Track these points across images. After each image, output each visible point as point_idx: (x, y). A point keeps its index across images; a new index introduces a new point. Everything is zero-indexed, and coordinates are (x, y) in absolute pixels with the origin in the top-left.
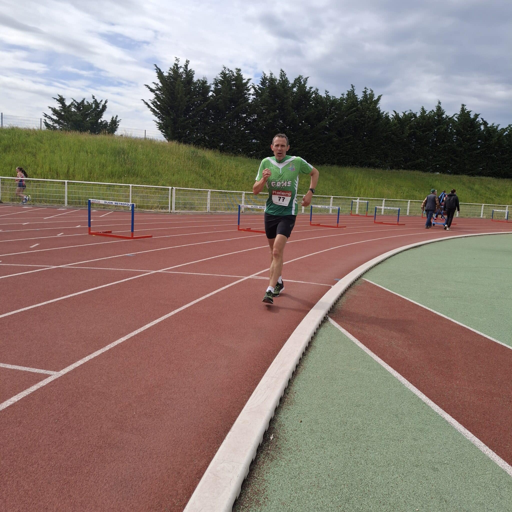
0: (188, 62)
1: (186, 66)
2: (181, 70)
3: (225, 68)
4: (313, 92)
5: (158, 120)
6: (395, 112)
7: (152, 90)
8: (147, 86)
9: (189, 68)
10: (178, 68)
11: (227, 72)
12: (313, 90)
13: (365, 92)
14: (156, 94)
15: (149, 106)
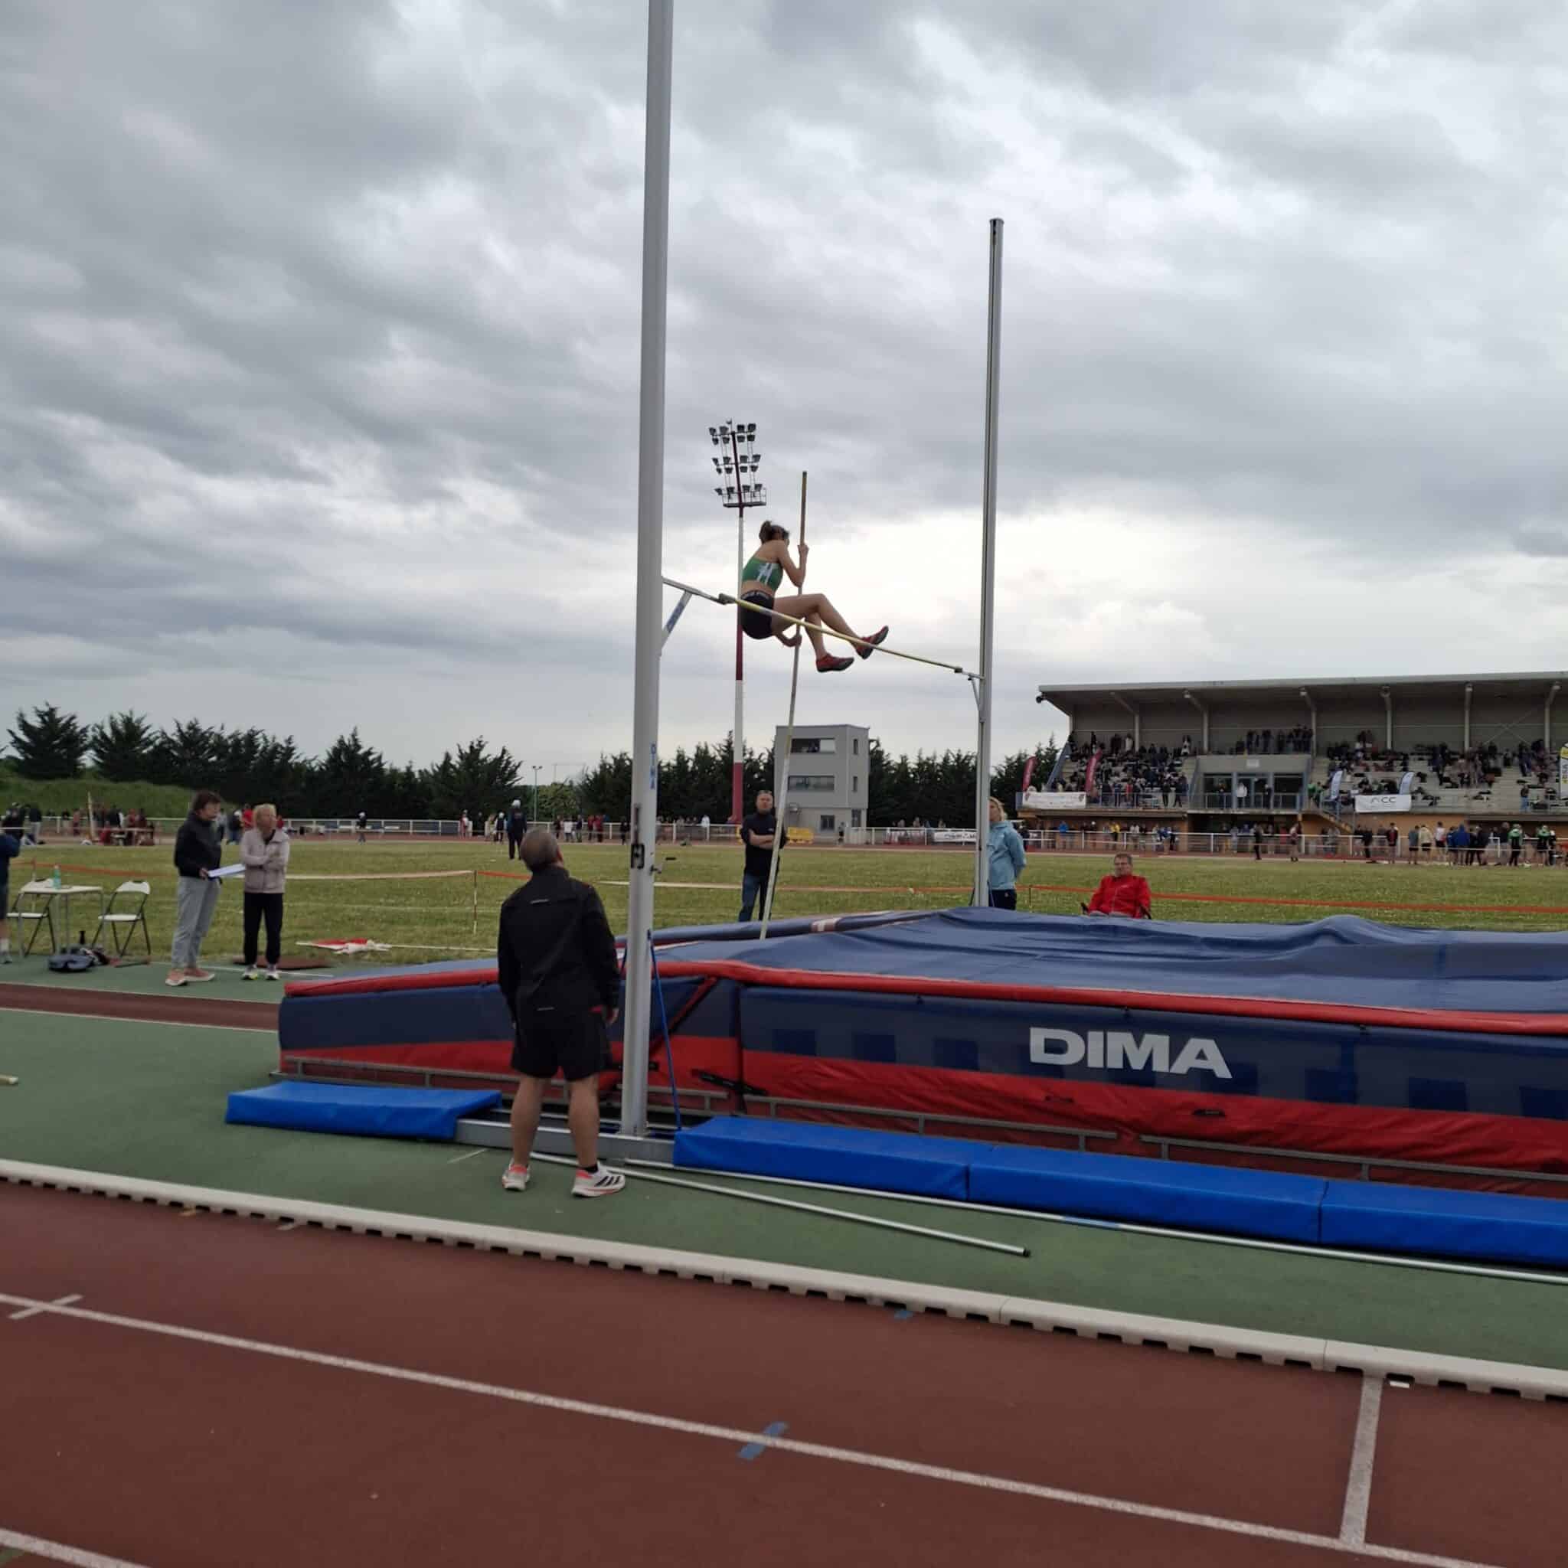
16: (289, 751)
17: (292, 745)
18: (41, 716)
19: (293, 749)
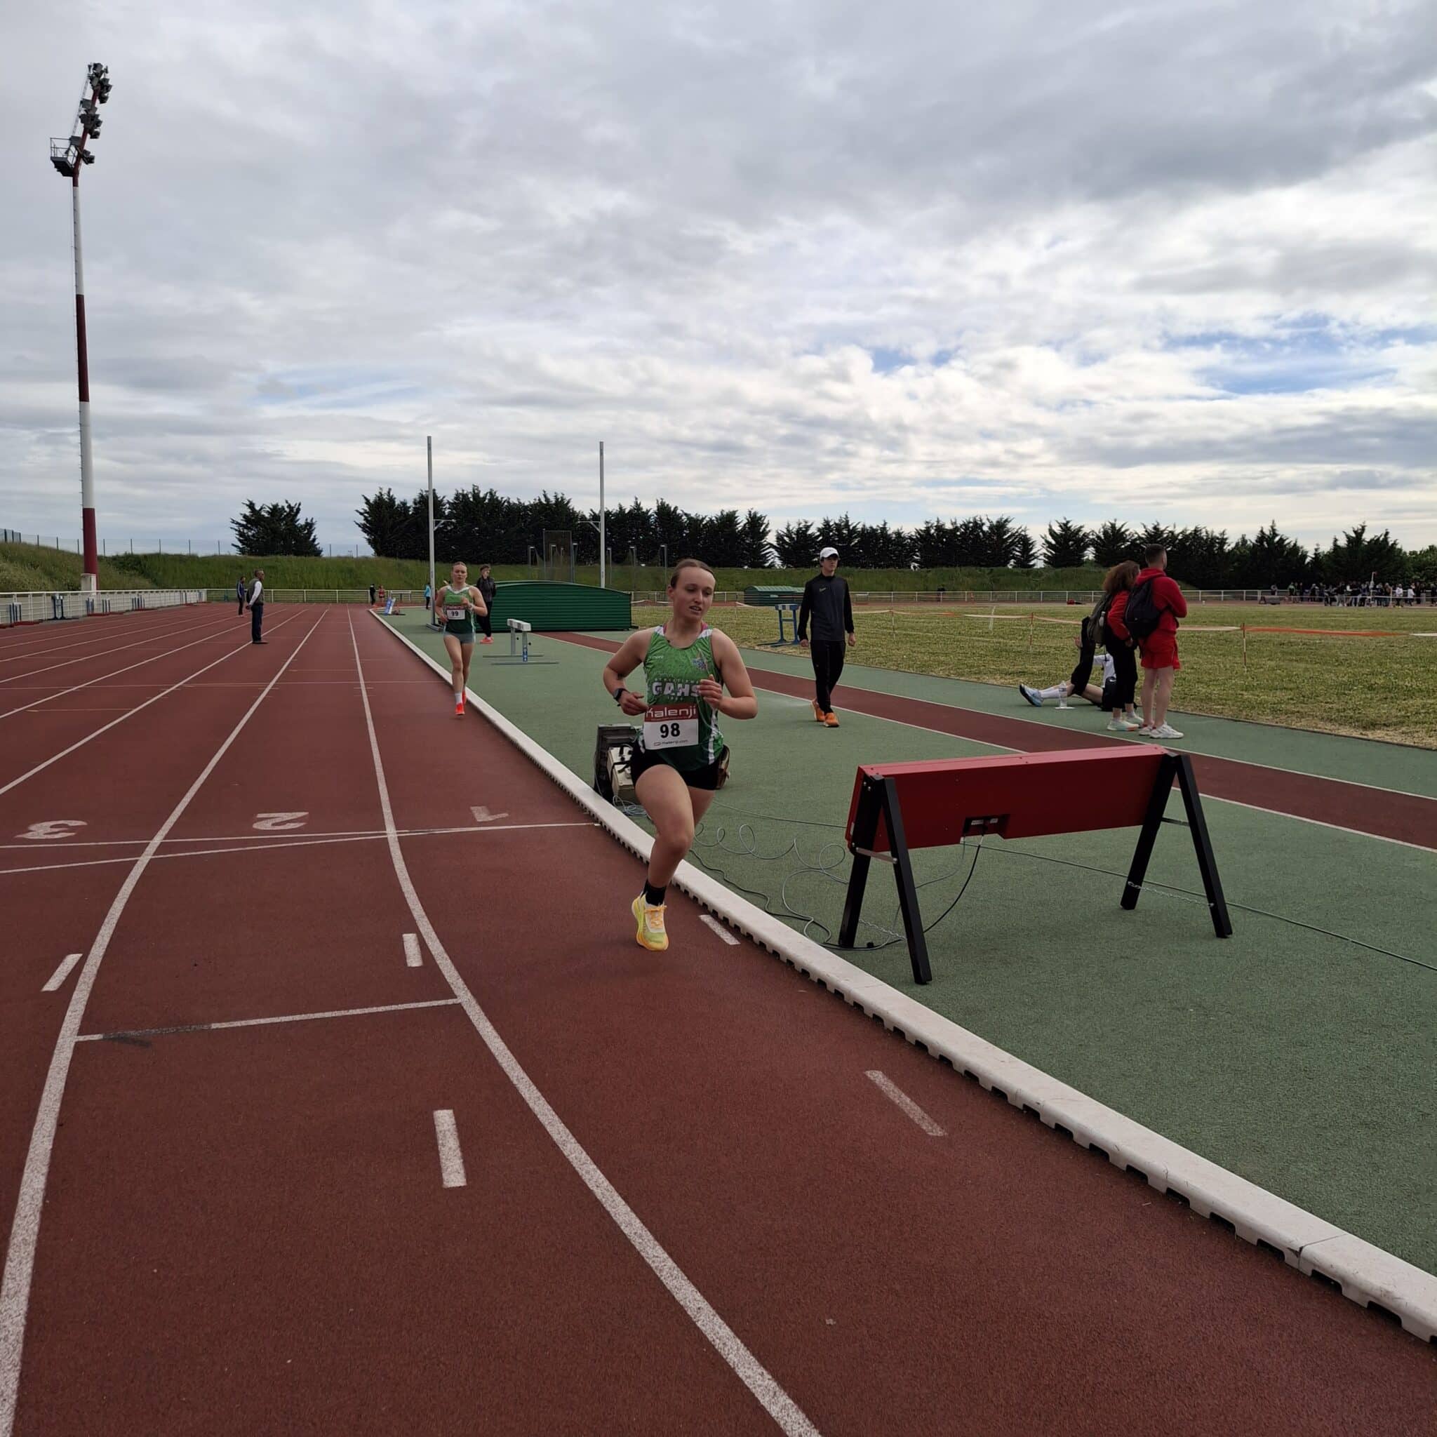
0: (390, 489)
2: (385, 497)
3: (422, 491)
4: (505, 502)
5: (367, 536)
7: (361, 514)
8: (357, 511)
9: (391, 494)
10: (381, 495)
11: (424, 494)
13: (556, 497)
14: (365, 517)
15: (360, 527)
16: (1223, 541)
17: (1225, 537)
18: (1060, 526)
19: (1226, 539)
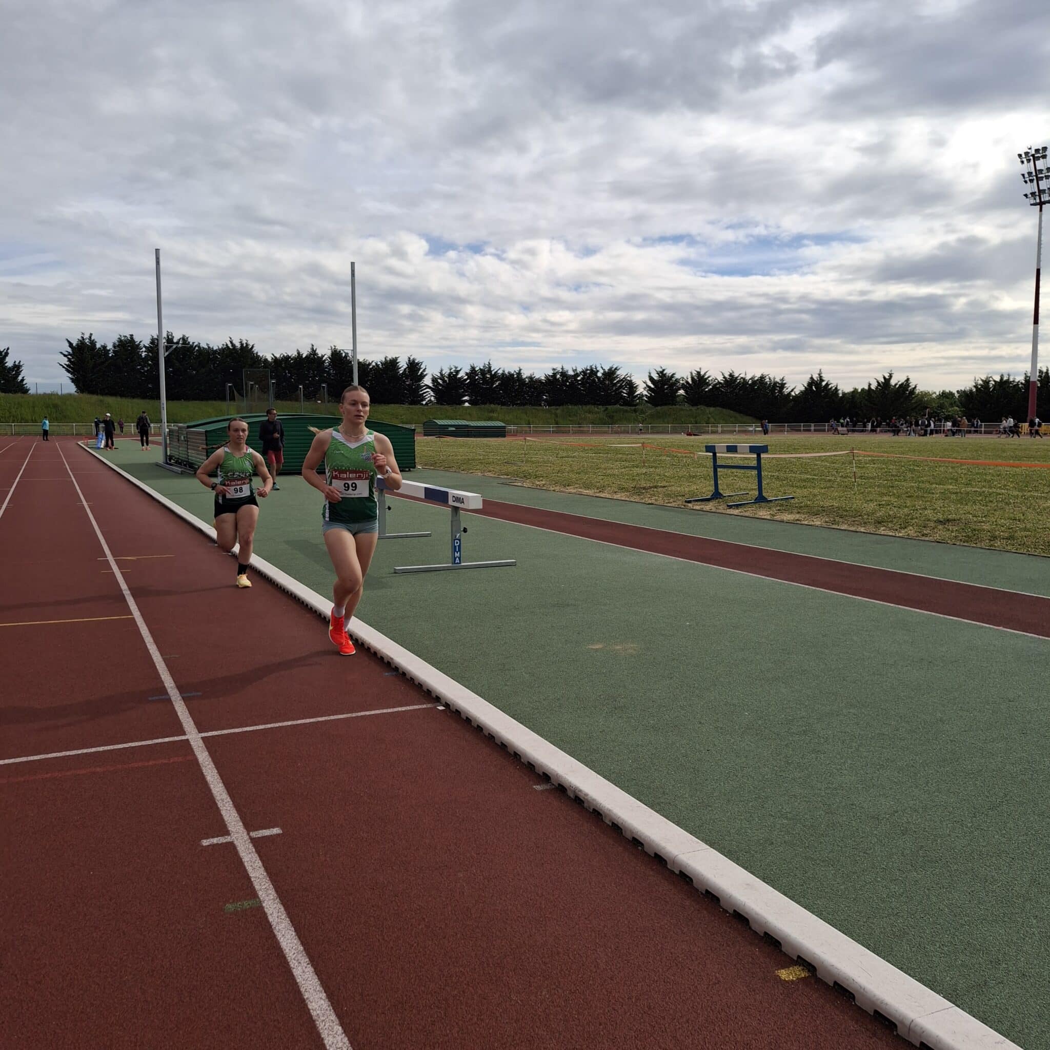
0: (91, 334)
1: (90, 337)
2: (87, 341)
3: (121, 336)
4: (196, 346)
5: (70, 376)
6: (273, 355)
7: (65, 356)
8: (61, 353)
9: (92, 338)
10: (84, 339)
11: (123, 338)
12: (195, 344)
13: (241, 342)
14: (68, 358)
15: (64, 367)
16: (782, 385)
18: (658, 373)
19: (785, 384)
